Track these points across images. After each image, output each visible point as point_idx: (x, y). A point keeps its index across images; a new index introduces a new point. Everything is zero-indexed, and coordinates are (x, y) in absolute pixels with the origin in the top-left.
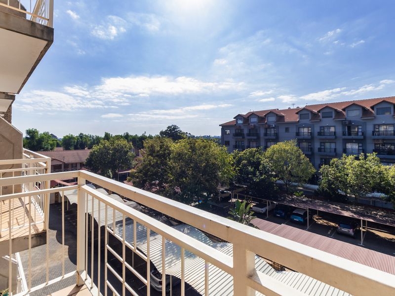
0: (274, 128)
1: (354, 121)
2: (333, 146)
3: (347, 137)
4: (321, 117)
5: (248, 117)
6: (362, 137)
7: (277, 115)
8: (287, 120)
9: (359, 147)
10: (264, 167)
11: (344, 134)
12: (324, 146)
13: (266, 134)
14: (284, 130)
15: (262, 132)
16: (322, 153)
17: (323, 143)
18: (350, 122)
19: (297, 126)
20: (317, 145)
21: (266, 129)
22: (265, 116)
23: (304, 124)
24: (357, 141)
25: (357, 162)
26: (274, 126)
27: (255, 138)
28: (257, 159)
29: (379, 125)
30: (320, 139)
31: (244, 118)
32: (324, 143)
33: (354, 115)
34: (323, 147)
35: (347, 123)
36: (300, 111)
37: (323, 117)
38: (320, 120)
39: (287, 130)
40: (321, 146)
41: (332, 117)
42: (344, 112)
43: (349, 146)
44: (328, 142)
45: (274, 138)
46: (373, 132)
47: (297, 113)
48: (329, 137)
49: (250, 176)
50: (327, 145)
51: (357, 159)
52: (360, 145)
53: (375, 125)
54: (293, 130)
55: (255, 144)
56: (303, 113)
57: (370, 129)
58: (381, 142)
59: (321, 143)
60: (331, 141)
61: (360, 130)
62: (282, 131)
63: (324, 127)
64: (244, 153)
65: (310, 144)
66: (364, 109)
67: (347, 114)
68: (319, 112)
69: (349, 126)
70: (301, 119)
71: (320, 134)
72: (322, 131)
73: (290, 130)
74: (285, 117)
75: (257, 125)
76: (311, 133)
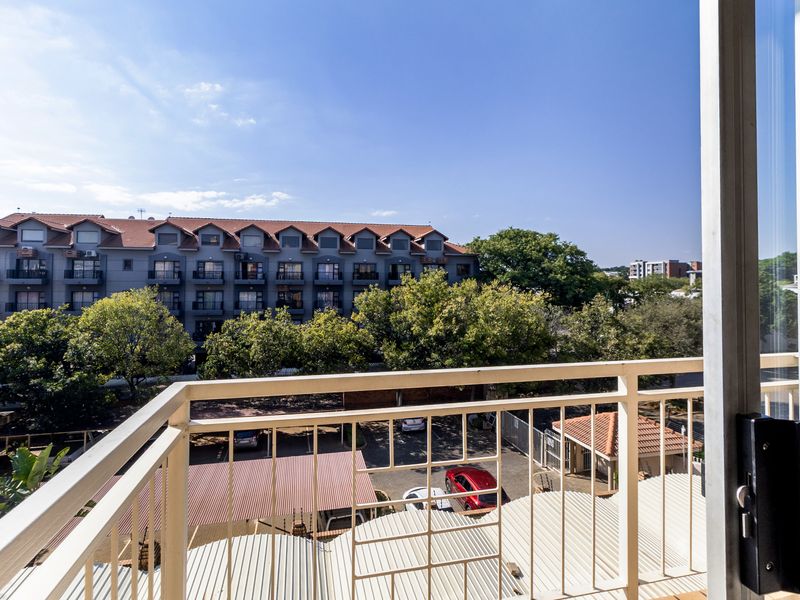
0: (91, 258)
1: (253, 255)
2: (218, 297)
3: (241, 281)
4: (200, 243)
5: (15, 226)
6: (263, 282)
7: (103, 230)
8: (127, 242)
9: (257, 297)
10: (79, 354)
11: (237, 277)
12: (203, 298)
13: (70, 274)
14: (121, 263)
15: (59, 267)
16: (200, 312)
17: (201, 291)
18: (247, 256)
19: (150, 257)
20: (190, 297)
21: (71, 261)
22: (71, 228)
23: (165, 254)
24: (257, 288)
25: (263, 324)
26: (94, 254)
27: (38, 281)
28: (55, 335)
29: (284, 263)
30: (197, 285)
32: (203, 292)
33: (252, 244)
34: (201, 300)
35: (242, 257)
36: (157, 227)
37: (203, 243)
38: (198, 249)
39: (128, 265)
40: (198, 297)
41: (218, 243)
42: (237, 238)
43: (244, 297)
44: (209, 291)
45: (95, 281)
46: (278, 273)
47: (152, 231)
48: (212, 282)
49: (32, 382)
50: (209, 296)
51: (262, 318)
52: (260, 294)
53: (279, 263)
54: (141, 266)
55: (34, 299)
56: (165, 230)
57: (273, 268)
58: (286, 289)
59: (198, 292)
60: (216, 288)
61: (260, 270)
62: (114, 267)
63: (204, 262)
65: (177, 295)
66: (266, 236)
67: (243, 242)
68: (196, 232)
69: (242, 259)
70: (160, 242)
71: (196, 275)
72: (201, 269)
73: (135, 265)
74: (122, 236)
75: (42, 249)
76: (180, 273)
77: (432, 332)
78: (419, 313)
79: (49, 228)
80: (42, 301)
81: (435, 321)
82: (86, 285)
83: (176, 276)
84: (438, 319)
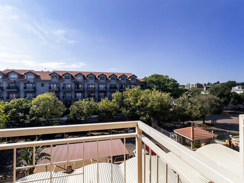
0: (32, 83)
1: (80, 82)
2: (70, 95)
3: (76, 90)
4: (64, 79)
5: (8, 73)
6: (83, 90)
7: (35, 74)
8: (42, 78)
9: (82, 95)
10: (34, 112)
11: (75, 89)
13: (25, 88)
14: (40, 85)
15: (22, 86)
16: (65, 99)
17: (65, 93)
18: (78, 82)
19: (49, 83)
20: (61, 95)
21: (25, 84)
22: (25, 74)
23: (54, 82)
24: (82, 92)
26: (32, 82)
27: (16, 90)
29: (89, 84)
30: (63, 91)
31: (3, 74)
33: (80, 79)
34: (65, 96)
35: (77, 83)
36: (51, 74)
38: (64, 80)
39: (43, 85)
40: (64, 95)
41: (70, 79)
42: (75, 77)
43: (78, 94)
44: (67, 93)
45: (33, 90)
46: (88, 87)
47: (50, 75)
48: (68, 90)
49: (21, 120)
50: (67, 94)
52: (82, 94)
53: (88, 84)
54: (47, 85)
55: (14, 95)
56: (54, 74)
57: (86, 86)
58: (90, 92)
59: (64, 93)
60: (69, 92)
61: (82, 86)
62: (38, 85)
63: (65, 84)
64: (12, 103)
65: (57, 94)
66: (84, 76)
67: (77, 78)
68: (63, 75)
69: (77, 84)
70: (52, 78)
71: (63, 88)
72: (65, 86)
73: (45, 85)
74: (40, 76)
75: (16, 80)
76: (58, 87)
77: (137, 104)
78: (133, 99)
79: (18, 74)
80: (17, 96)
81: (138, 101)
82: (30, 91)
83: (57, 88)
84: (139, 101)
